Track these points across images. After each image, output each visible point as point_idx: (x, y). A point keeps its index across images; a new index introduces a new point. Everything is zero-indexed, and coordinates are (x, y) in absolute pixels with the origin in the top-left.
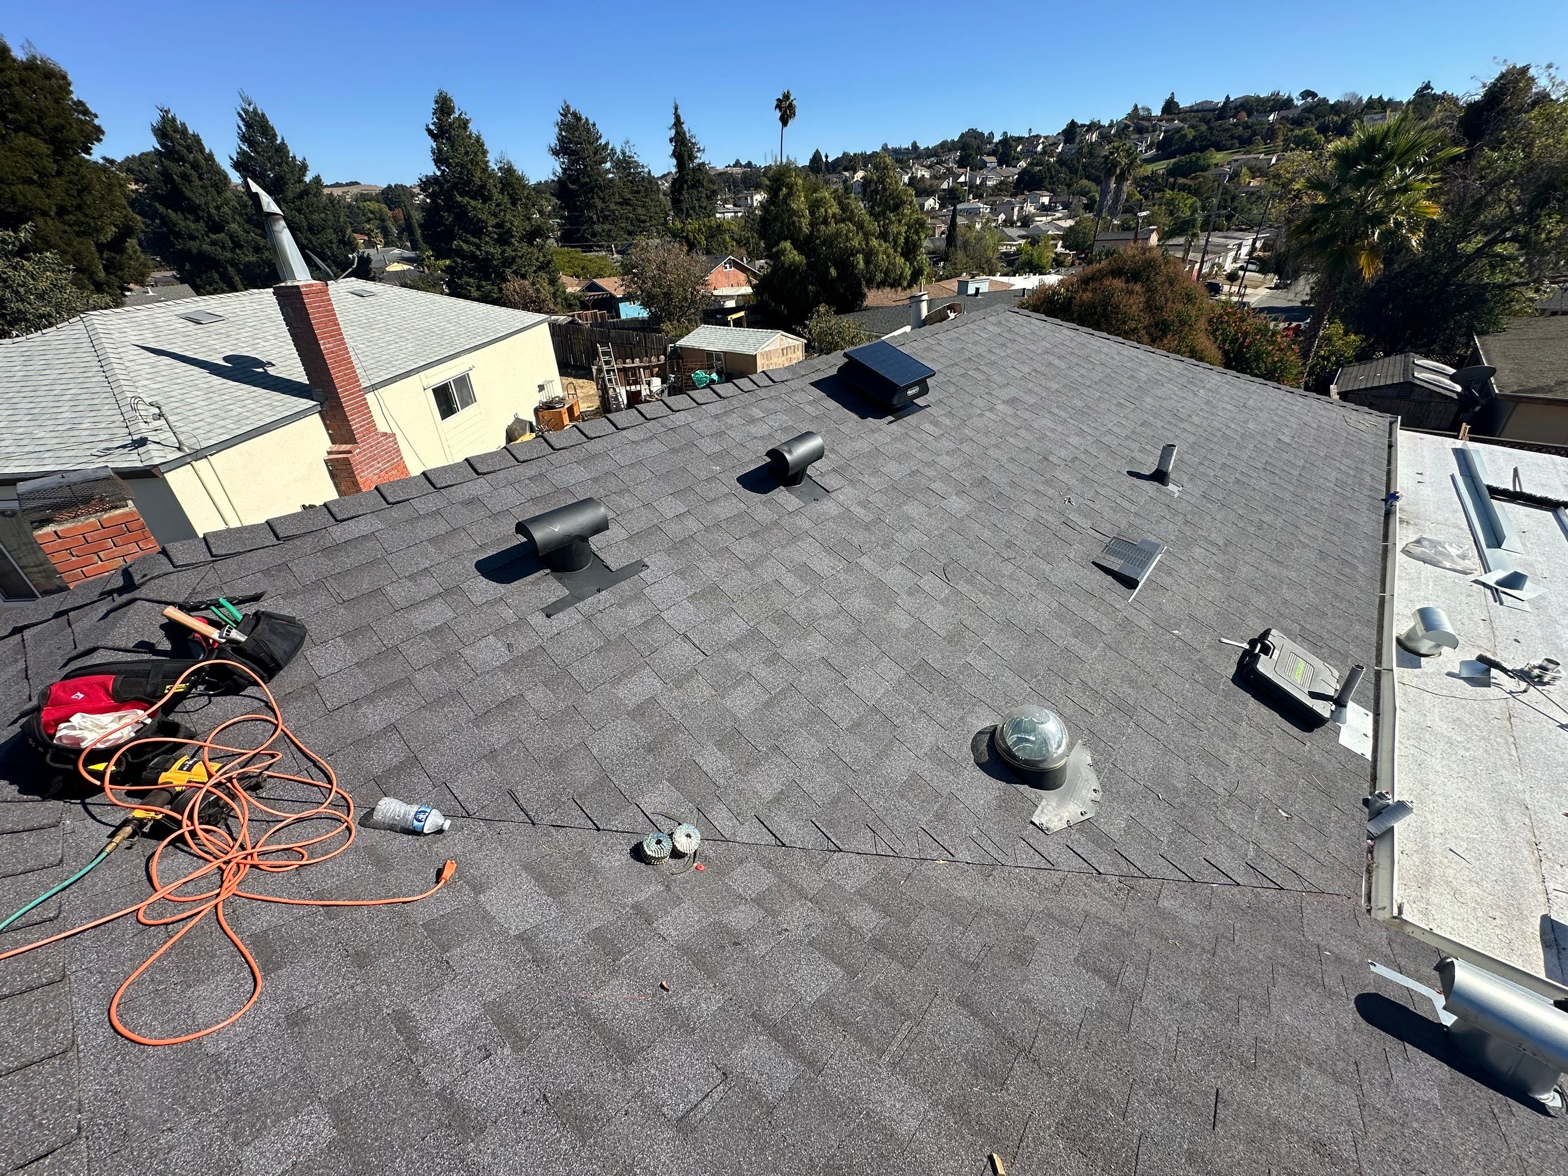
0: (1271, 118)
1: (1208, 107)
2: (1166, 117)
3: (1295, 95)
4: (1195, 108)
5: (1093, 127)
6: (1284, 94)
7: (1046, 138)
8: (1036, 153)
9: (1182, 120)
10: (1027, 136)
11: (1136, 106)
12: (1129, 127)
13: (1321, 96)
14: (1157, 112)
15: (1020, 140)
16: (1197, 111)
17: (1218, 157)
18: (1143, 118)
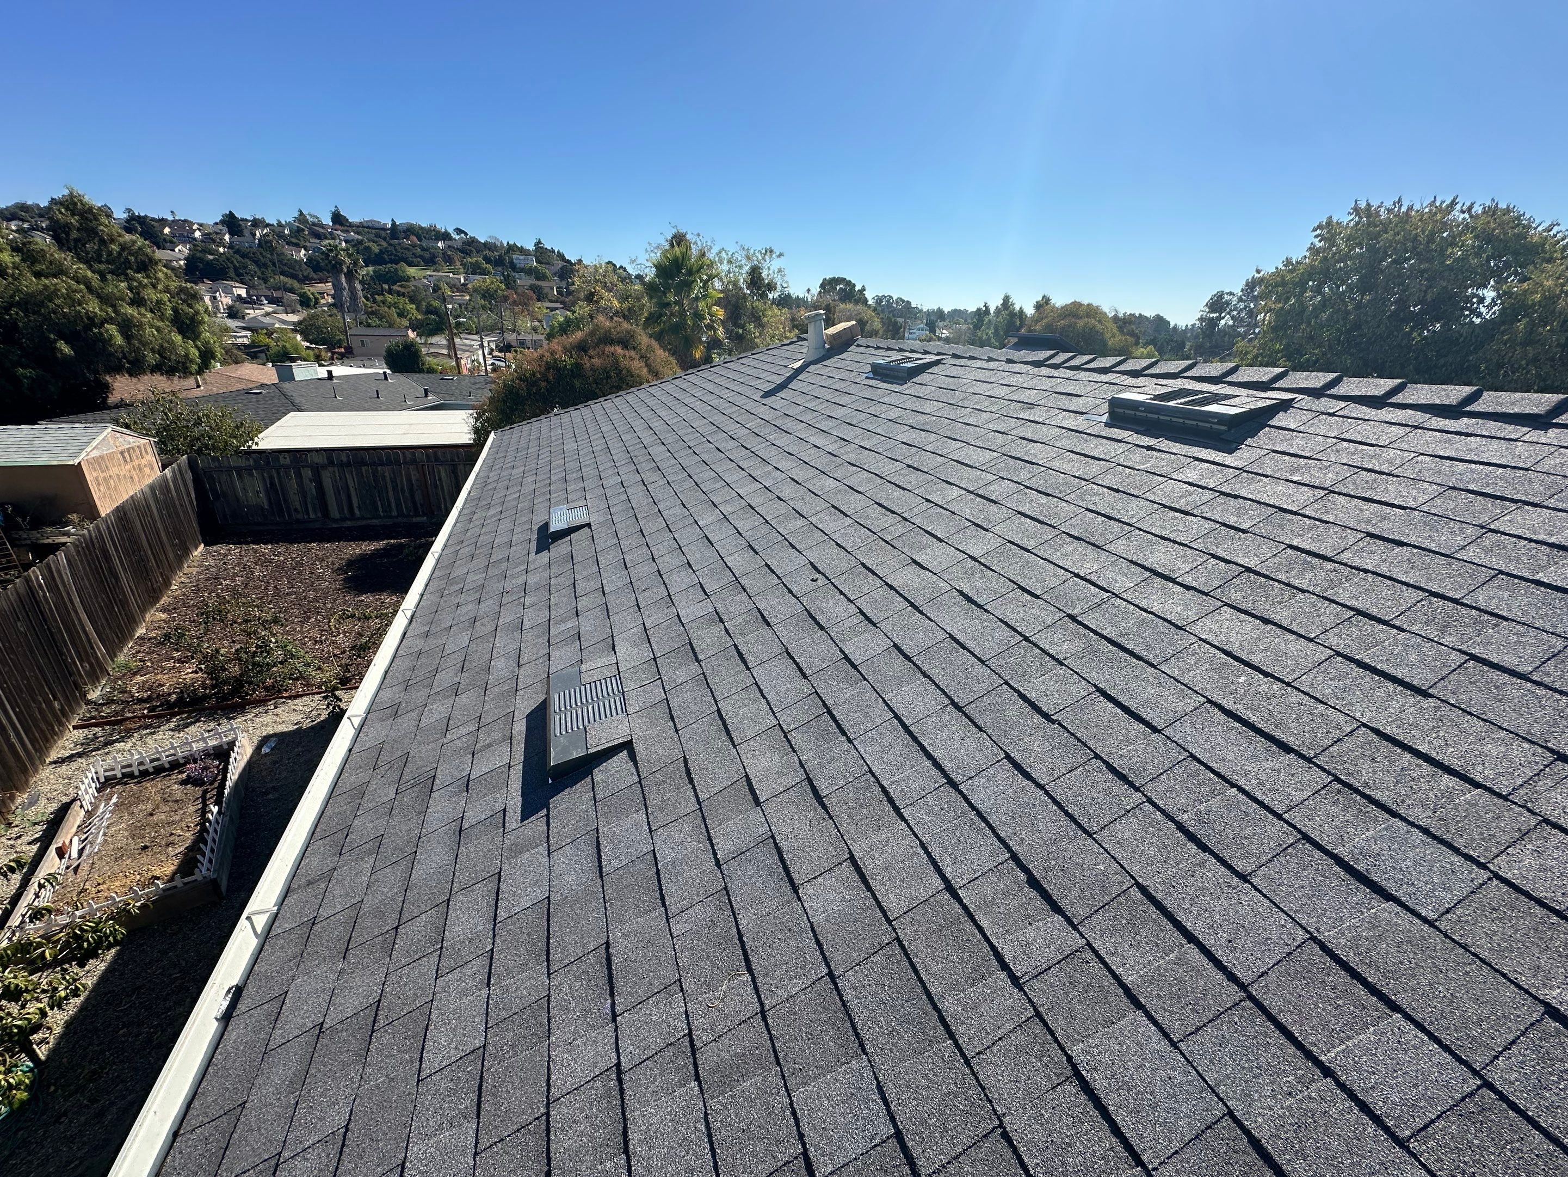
0: (440, 244)
1: (377, 226)
2: (338, 227)
3: (451, 230)
4: (365, 224)
5: (257, 223)
6: (441, 227)
7: (201, 225)
8: (195, 239)
9: (358, 233)
10: (171, 218)
11: (301, 211)
12: (303, 230)
13: (471, 234)
14: (327, 221)
15: (163, 222)
16: (368, 227)
17: (412, 271)
18: (314, 224)
